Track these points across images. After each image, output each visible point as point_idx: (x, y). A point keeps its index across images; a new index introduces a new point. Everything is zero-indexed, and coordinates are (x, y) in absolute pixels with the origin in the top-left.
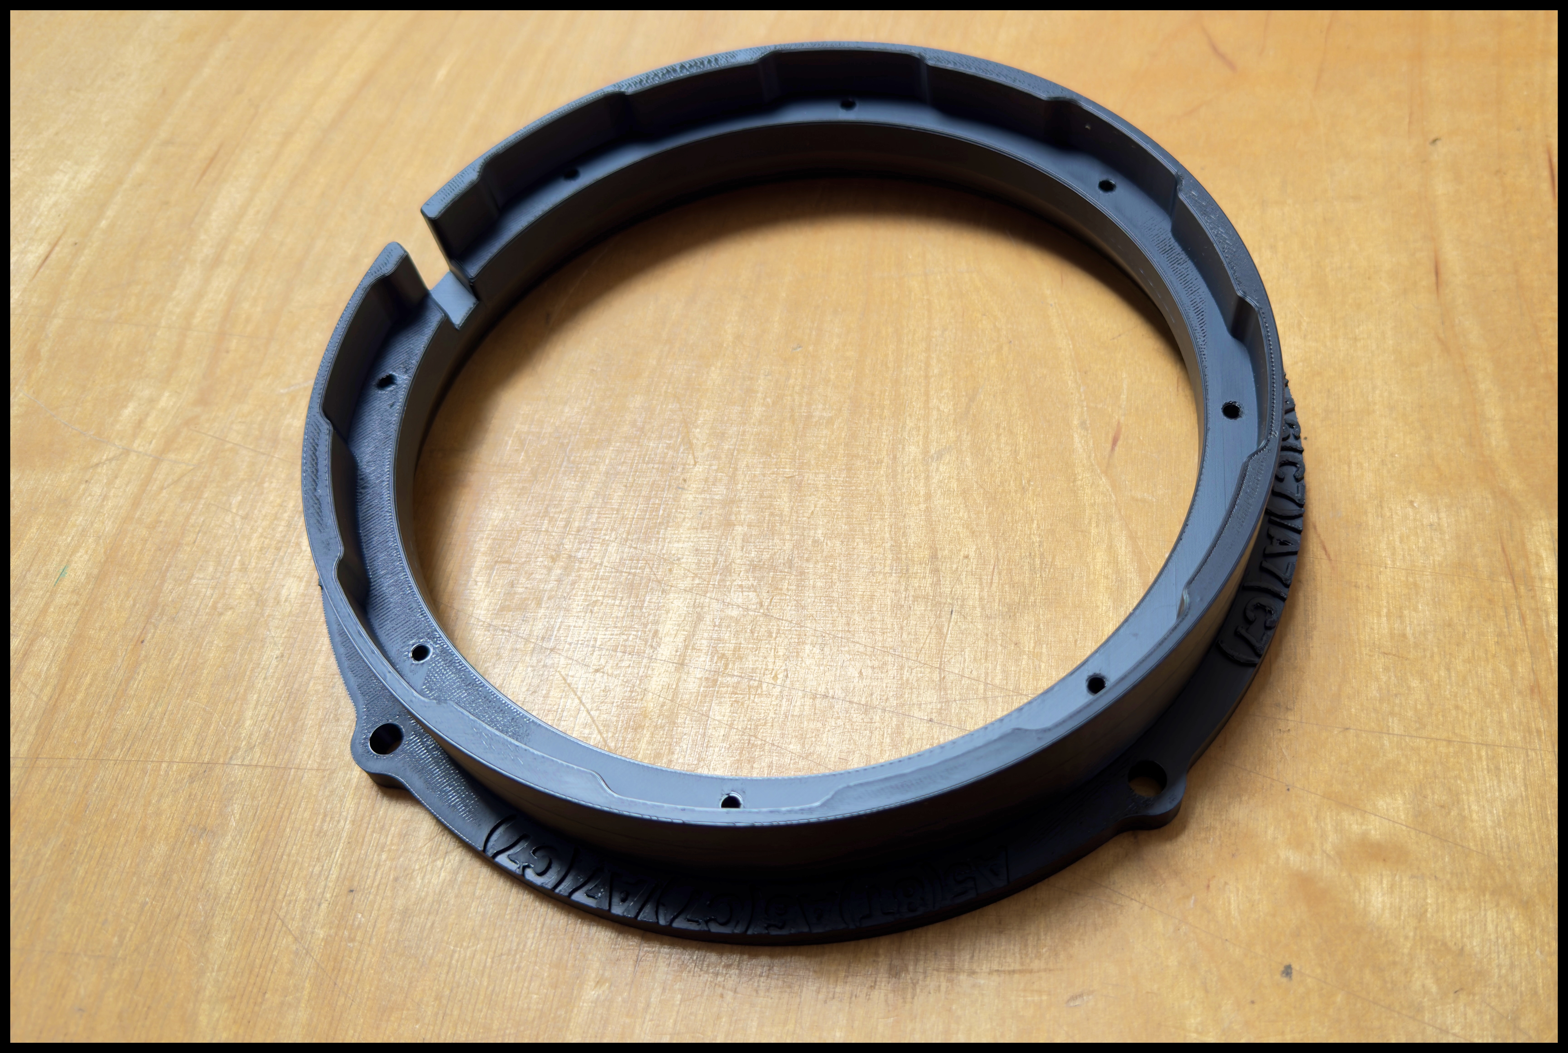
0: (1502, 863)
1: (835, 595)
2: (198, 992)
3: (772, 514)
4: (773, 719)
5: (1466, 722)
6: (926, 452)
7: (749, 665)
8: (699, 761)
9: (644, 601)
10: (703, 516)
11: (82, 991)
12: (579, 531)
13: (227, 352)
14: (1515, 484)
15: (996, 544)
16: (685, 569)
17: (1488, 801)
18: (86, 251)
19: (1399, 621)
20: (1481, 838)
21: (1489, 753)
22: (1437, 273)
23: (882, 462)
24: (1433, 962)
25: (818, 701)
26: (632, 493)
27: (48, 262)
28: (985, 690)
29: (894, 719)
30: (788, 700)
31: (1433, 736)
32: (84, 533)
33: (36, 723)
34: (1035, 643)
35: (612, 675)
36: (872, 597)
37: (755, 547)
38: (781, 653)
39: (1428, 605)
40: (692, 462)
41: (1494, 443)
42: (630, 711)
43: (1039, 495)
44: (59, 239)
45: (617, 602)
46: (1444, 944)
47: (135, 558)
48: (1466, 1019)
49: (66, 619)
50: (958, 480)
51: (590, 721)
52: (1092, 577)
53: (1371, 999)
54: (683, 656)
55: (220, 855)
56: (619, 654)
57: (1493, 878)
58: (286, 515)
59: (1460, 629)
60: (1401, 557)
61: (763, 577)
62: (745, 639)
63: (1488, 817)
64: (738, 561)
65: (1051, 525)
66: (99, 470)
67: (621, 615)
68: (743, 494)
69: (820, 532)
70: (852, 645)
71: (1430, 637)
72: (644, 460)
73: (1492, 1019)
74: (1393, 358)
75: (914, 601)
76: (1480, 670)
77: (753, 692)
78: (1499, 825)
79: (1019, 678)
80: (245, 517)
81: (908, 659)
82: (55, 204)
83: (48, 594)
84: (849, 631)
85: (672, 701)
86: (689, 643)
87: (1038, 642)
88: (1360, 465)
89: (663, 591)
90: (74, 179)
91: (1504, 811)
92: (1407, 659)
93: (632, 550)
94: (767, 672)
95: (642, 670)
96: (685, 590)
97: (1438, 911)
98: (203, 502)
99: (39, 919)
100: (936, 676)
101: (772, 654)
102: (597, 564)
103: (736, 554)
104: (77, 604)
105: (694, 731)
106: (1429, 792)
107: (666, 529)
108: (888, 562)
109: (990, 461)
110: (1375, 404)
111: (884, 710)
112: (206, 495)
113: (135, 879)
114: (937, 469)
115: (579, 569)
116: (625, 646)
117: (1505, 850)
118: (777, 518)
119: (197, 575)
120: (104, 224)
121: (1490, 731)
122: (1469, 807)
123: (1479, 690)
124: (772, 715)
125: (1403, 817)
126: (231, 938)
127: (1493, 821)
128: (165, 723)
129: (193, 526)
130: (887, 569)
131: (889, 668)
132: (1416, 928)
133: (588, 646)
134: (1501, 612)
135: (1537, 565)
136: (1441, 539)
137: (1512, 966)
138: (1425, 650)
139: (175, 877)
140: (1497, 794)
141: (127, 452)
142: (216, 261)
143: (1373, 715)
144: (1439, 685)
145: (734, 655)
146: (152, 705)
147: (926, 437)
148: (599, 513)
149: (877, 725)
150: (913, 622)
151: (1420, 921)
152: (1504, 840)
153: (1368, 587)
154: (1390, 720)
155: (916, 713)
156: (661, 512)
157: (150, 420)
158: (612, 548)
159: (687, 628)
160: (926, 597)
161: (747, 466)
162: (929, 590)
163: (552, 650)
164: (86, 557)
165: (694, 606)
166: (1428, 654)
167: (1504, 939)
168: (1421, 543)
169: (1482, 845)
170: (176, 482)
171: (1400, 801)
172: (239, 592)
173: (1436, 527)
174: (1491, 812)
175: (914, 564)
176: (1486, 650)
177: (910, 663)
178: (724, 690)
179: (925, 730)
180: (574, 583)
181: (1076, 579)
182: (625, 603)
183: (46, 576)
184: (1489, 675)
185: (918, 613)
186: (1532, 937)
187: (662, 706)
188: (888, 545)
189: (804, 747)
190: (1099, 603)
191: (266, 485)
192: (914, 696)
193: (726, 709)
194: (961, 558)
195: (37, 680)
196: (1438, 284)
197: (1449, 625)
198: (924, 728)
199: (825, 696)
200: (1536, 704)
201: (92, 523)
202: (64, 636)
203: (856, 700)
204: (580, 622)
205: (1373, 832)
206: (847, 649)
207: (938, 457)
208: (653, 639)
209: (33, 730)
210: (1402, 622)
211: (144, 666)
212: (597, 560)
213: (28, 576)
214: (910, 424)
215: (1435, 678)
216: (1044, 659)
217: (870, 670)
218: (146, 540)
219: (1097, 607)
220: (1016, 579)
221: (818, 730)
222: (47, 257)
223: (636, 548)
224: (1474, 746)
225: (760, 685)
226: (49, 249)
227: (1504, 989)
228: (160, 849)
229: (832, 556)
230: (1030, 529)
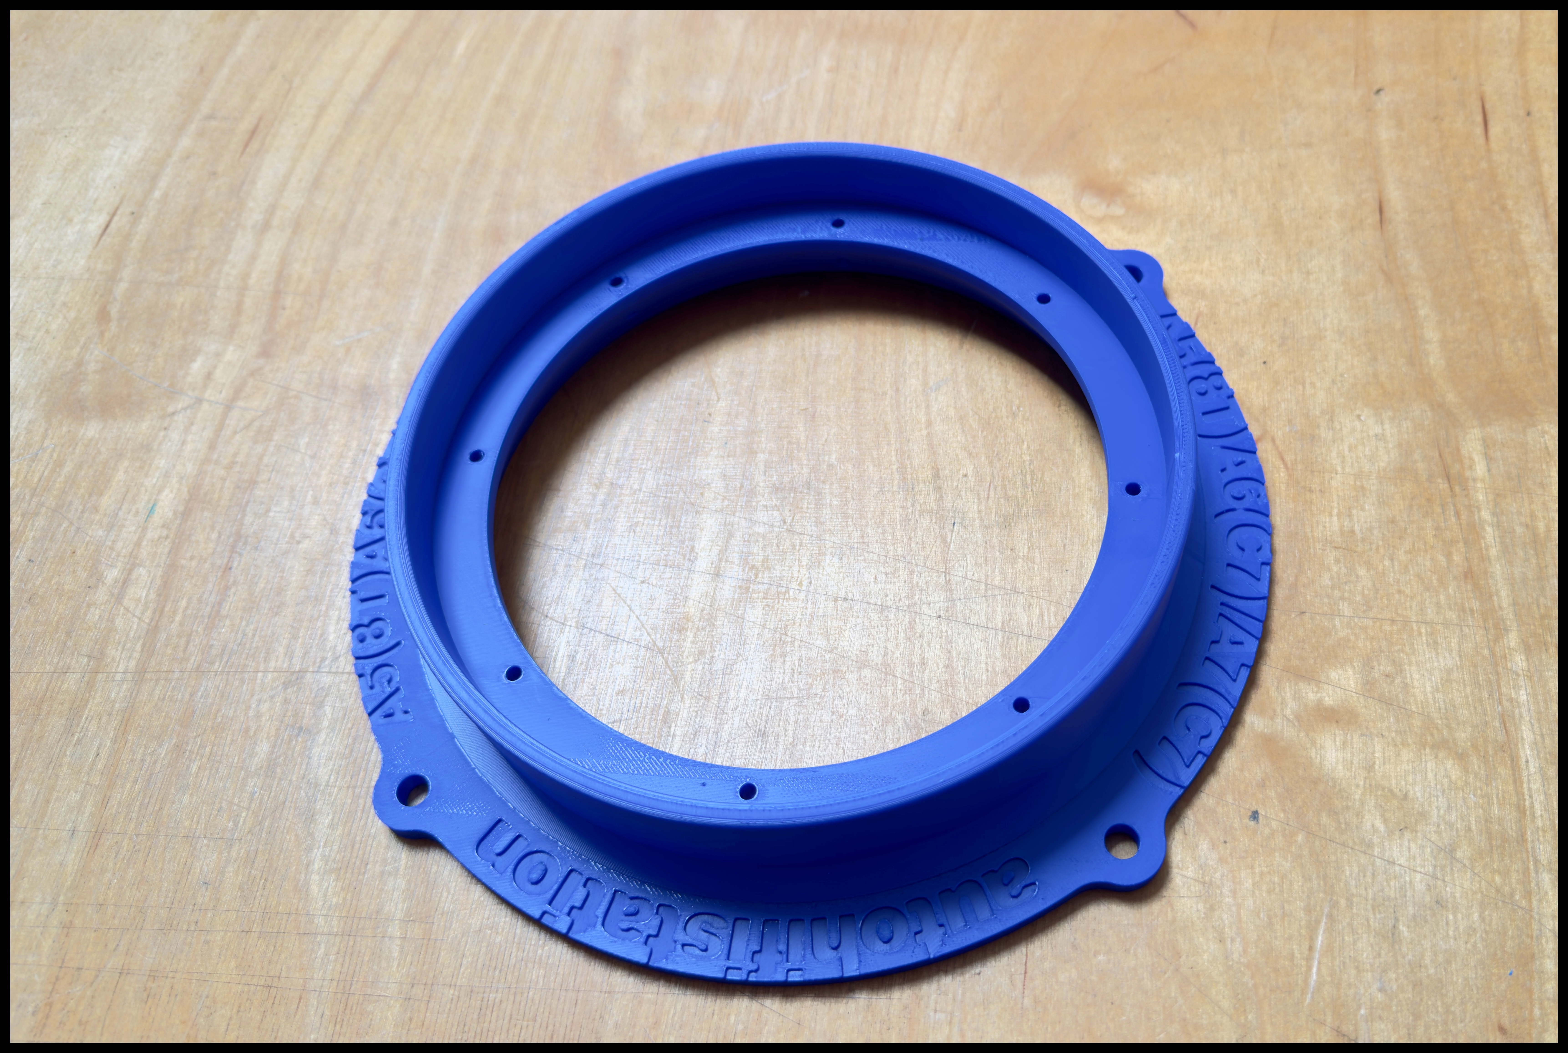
0: (1440, 722)
1: (850, 511)
2: (308, 865)
3: (790, 443)
4: (801, 619)
5: (1408, 604)
6: (925, 384)
7: (777, 573)
8: (738, 656)
9: (680, 521)
10: (728, 445)
11: (205, 868)
12: (618, 461)
13: (284, 309)
14: (1451, 397)
15: (991, 463)
16: (715, 493)
17: (1427, 670)
18: (144, 220)
19: (1348, 520)
20: (1422, 702)
21: (1429, 630)
22: (1381, 211)
23: (886, 394)
24: (1381, 806)
25: (839, 604)
26: (663, 427)
27: (108, 231)
28: (986, 590)
29: (907, 617)
30: (812, 603)
31: (1379, 616)
32: (167, 475)
33: (141, 642)
34: (1029, 548)
35: (656, 586)
36: (883, 513)
37: (777, 471)
38: (804, 563)
39: (1373, 504)
40: (716, 398)
41: (1432, 362)
42: (675, 616)
43: (1028, 419)
44: (117, 209)
45: (657, 523)
46: (1391, 791)
47: (216, 496)
48: (1409, 852)
49: (159, 551)
50: (955, 408)
51: (640, 625)
52: (1077, 490)
53: (1328, 837)
54: (718, 567)
55: (316, 750)
56: (662, 568)
57: (1432, 735)
58: (351, 454)
59: (1402, 524)
60: (1350, 464)
61: (785, 498)
62: (772, 552)
63: (1428, 684)
64: (762, 484)
65: (1040, 445)
66: (176, 418)
67: (661, 533)
68: (763, 425)
69: (834, 457)
70: (866, 555)
71: (1375, 532)
72: (672, 397)
73: (1432, 852)
74: (1341, 289)
75: (920, 515)
76: (1420, 559)
77: (782, 597)
78: (1438, 690)
79: (1016, 578)
80: (313, 457)
81: (917, 565)
82: (110, 177)
83: (140, 529)
84: (863, 543)
85: (711, 606)
86: (722, 556)
87: (1031, 548)
88: (1313, 384)
89: (697, 512)
90: (125, 153)
91: (1442, 679)
92: (1355, 552)
93: (667, 477)
94: (793, 580)
95: (682, 580)
96: (716, 511)
97: (1384, 764)
98: (273, 443)
99: (160, 809)
100: (942, 580)
101: (797, 563)
102: (636, 490)
103: (759, 478)
104: (167, 537)
105: (731, 631)
106: (1375, 664)
107: (696, 458)
108: (896, 482)
109: (982, 390)
110: (1326, 330)
111: (898, 609)
112: (276, 437)
113: (243, 772)
114: (936, 399)
115: (621, 495)
116: (666, 560)
117: (1443, 711)
118: (795, 446)
119: (274, 509)
120: (157, 194)
121: (1429, 611)
122: (1411, 676)
123: (1418, 576)
124: (799, 616)
125: (1353, 686)
126: (333, 819)
127: (1432, 687)
128: (257, 638)
129: (266, 466)
130: (895, 488)
131: (901, 573)
132: (1365, 778)
133: (633, 561)
134: (1439, 510)
135: (1471, 467)
136: (1385, 447)
137: (1449, 807)
138: (1371, 544)
139: (279, 770)
140: (1436, 664)
141: (199, 401)
142: (265, 227)
143: (1326, 600)
144: (1383, 573)
145: (763, 565)
146: (244, 623)
147: (925, 370)
148: (635, 445)
149: (892, 622)
150: (920, 533)
151: (1369, 773)
152: (1442, 703)
153: (1321, 491)
154: (1341, 604)
155: (926, 611)
156: (691, 443)
157: (218, 373)
158: (650, 475)
159: (720, 543)
160: (930, 512)
161: (765, 400)
162: (933, 504)
163: (602, 565)
164: (172, 496)
165: (725, 525)
166: (1374, 547)
167: (1442, 785)
168: (1367, 452)
169: (1422, 708)
170: (247, 427)
171: (1350, 672)
172: (313, 523)
173: (1379, 437)
174: (1430, 680)
175: (918, 483)
176: (1425, 542)
177: (919, 569)
178: (756, 595)
179: (934, 625)
180: (616, 507)
181: (1063, 492)
182: (663, 523)
183: (137, 513)
184: (1428, 563)
185: (924, 525)
186: (1467, 783)
187: (702, 611)
188: (895, 467)
189: (829, 642)
190: (1084, 513)
191: (330, 427)
192: (924, 597)
193: (759, 612)
194: (961, 476)
195: (137, 605)
196: (1381, 221)
197: (1393, 522)
198: (934, 623)
199: (846, 599)
200: (1469, 587)
201: (174, 466)
202: (158, 566)
203: (872, 601)
204: (625, 541)
205: (1327, 699)
206: (862, 558)
207: (936, 389)
208: (690, 553)
209: (138, 648)
210: (1351, 520)
211: (233, 590)
212: (636, 487)
213: (121, 514)
214: (910, 359)
215: (1381, 567)
216: (1037, 562)
217: (884, 576)
218: (225, 480)
219: (1083, 515)
220: (1010, 493)
221: (841, 628)
222: (107, 226)
223: (670, 475)
224: (1414, 624)
225: (787, 592)
226: (108, 218)
227: (1442, 827)
228: (264, 748)
229: (845, 477)
230: (1021, 449)
